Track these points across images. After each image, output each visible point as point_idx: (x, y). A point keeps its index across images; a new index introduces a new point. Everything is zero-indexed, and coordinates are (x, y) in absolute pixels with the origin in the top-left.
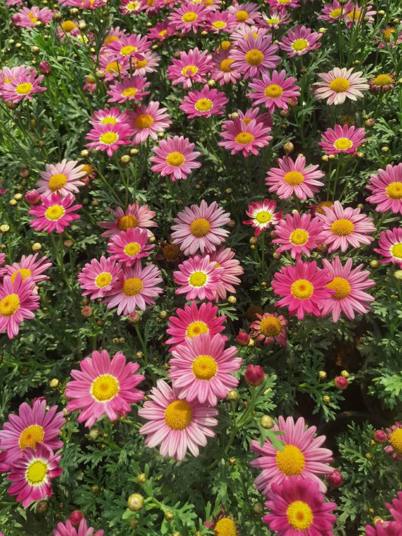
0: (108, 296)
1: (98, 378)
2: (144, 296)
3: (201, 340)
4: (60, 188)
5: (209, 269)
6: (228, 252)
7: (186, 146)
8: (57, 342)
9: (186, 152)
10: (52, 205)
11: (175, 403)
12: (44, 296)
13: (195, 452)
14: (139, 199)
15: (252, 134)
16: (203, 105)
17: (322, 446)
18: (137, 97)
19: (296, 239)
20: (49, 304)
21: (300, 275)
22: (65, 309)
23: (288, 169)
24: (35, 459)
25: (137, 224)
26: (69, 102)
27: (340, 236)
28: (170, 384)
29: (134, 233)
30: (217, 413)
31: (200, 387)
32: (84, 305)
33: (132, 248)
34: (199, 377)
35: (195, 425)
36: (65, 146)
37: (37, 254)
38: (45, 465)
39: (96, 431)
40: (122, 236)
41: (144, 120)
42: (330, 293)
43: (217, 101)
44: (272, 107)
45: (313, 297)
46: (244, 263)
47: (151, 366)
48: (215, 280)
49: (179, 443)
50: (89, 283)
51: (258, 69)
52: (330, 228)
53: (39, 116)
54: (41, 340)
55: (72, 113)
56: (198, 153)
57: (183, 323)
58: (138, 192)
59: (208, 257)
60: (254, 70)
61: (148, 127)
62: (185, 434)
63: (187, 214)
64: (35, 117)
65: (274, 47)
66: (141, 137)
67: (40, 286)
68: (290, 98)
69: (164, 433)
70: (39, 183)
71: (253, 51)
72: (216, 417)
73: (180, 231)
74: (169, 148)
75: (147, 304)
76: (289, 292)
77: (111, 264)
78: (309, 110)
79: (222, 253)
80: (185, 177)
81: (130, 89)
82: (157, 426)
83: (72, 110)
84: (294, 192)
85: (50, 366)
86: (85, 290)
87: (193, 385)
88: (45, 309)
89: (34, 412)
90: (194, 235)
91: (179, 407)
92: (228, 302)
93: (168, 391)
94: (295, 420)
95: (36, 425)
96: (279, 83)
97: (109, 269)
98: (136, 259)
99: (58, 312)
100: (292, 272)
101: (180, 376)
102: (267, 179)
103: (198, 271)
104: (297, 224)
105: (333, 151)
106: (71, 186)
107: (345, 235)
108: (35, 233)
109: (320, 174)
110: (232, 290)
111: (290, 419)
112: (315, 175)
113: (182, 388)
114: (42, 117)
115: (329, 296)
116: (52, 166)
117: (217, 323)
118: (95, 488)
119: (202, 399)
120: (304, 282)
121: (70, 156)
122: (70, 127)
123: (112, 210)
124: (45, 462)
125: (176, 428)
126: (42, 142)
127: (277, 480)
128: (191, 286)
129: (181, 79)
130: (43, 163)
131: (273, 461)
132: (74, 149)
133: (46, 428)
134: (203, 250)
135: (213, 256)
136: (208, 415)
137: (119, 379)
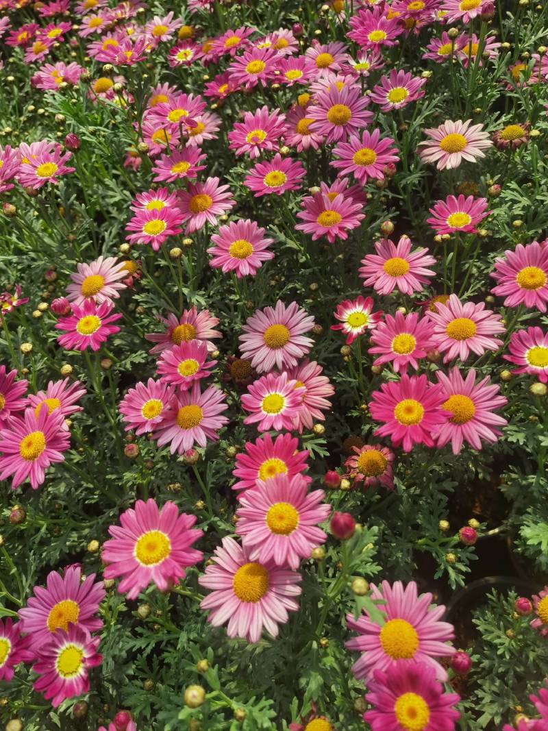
0: (158, 430)
1: (144, 535)
2: (204, 429)
3: (277, 483)
4: (95, 294)
5: (287, 389)
6: (313, 367)
7: (254, 232)
8: (97, 492)
9: (254, 239)
10: (85, 314)
11: (246, 567)
12: (79, 432)
13: (273, 630)
14: (196, 303)
15: (339, 212)
16: (275, 180)
17: (441, 620)
18: (190, 173)
19: (399, 347)
20: (86, 442)
21: (406, 393)
22: (106, 448)
23: (389, 255)
24: (67, 644)
25: (195, 335)
26: (107, 183)
27: (459, 340)
28: (240, 543)
29: (191, 348)
30: (300, 578)
31: (277, 543)
32: (128, 442)
33: (188, 367)
34: (276, 531)
35: (272, 595)
36: (103, 239)
37: (67, 379)
38: (80, 652)
39: (146, 607)
40: (175, 352)
41: (199, 201)
42: (445, 416)
43: (292, 173)
44: (363, 177)
45: (423, 422)
46: (335, 380)
47: (217, 519)
48: (295, 404)
49: (252, 620)
50: (134, 413)
51: (344, 128)
52: (445, 330)
53: (69, 203)
54: (76, 490)
55: (112, 197)
56: (270, 241)
57: (254, 461)
58: (195, 294)
59: (285, 374)
60: (339, 131)
61: (205, 210)
62: (260, 607)
63: (259, 320)
64: (64, 204)
65: (364, 100)
66: (197, 223)
67: (72, 420)
68: (386, 164)
69: (233, 607)
70: (70, 287)
71: (337, 107)
72: (298, 584)
73: (250, 342)
74: (232, 235)
75: (207, 437)
76: (392, 417)
77: (162, 389)
78: (414, 178)
79: (305, 369)
80: (253, 272)
81: (181, 163)
82: (223, 597)
83: (111, 193)
84: (397, 285)
85: (88, 524)
86: (129, 424)
87: (268, 541)
88: (81, 449)
89: (65, 583)
90: (269, 346)
91: (252, 572)
92: (314, 432)
93: (236, 551)
94: (405, 586)
95: (69, 600)
96: (372, 146)
97: (159, 395)
98: (193, 380)
99: (95, 453)
100: (396, 390)
101: (250, 531)
102: (362, 269)
103: (273, 393)
104: (400, 327)
105: (446, 229)
106: (109, 290)
107: (464, 339)
108: (65, 352)
109: (430, 260)
110: (321, 416)
111: (398, 585)
112: (424, 261)
113: (255, 545)
114: (72, 204)
115: (444, 419)
116: (85, 265)
117: (297, 460)
118: (148, 683)
119: (279, 560)
120: (412, 403)
121: (109, 251)
122: (109, 212)
123: (162, 318)
124: (80, 647)
125: (248, 599)
126: (71, 236)
127: (381, 666)
128: (265, 413)
129: (247, 147)
130: (74, 262)
131: (377, 641)
132: (115, 241)
133: (81, 604)
134: (280, 366)
135: (293, 373)
136: (288, 582)
137: (170, 535)
